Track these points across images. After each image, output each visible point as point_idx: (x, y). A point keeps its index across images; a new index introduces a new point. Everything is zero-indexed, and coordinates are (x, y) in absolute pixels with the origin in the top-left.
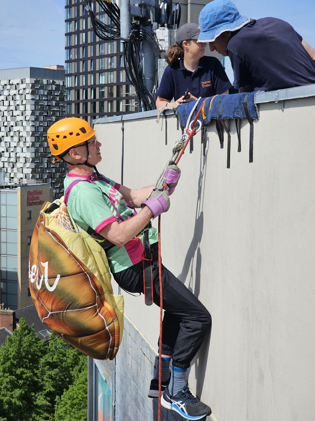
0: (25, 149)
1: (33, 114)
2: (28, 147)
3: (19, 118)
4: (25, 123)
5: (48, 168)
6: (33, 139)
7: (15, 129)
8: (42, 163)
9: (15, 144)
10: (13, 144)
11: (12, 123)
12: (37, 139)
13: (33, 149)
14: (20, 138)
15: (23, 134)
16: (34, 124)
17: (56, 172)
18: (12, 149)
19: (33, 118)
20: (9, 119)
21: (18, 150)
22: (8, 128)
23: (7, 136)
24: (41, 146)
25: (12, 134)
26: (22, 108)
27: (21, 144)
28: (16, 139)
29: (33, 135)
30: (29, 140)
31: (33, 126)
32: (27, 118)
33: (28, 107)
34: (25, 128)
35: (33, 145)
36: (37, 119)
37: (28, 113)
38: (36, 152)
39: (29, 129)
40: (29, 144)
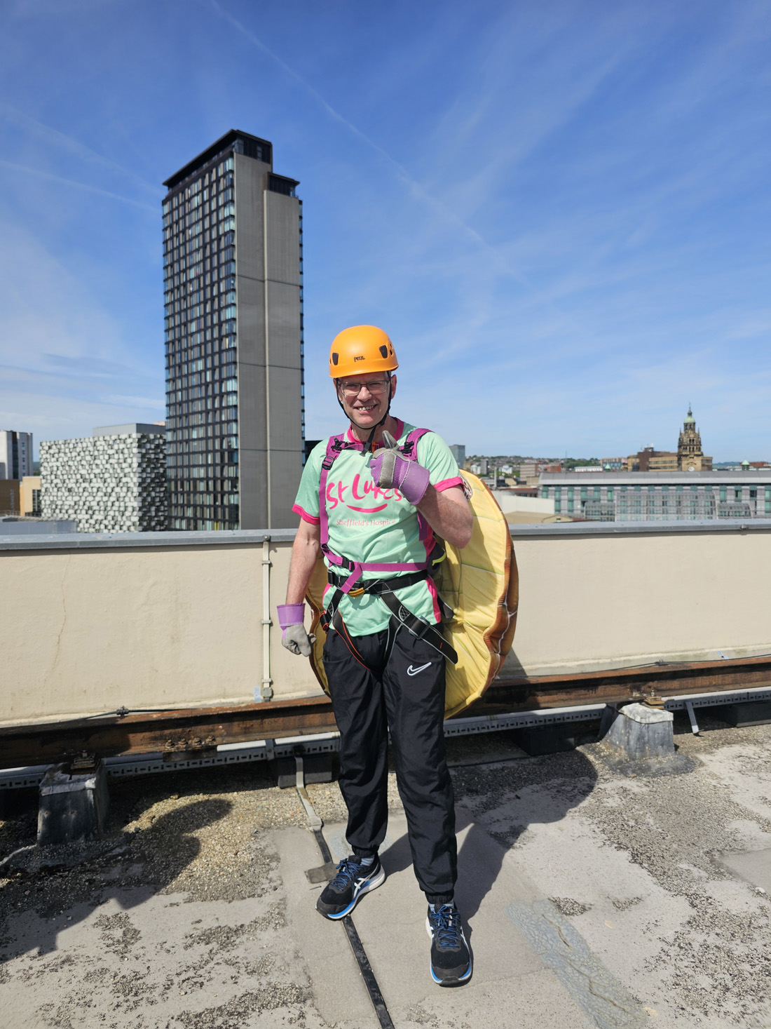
0: (132, 499)
1: (140, 465)
2: (135, 497)
3: (127, 470)
4: (132, 475)
5: (156, 516)
6: (140, 489)
7: (124, 480)
8: (149, 511)
9: (124, 495)
10: (122, 495)
11: (122, 475)
12: (144, 489)
13: (140, 499)
14: (128, 488)
15: (131, 485)
16: (140, 475)
17: (165, 519)
18: (121, 499)
19: (140, 470)
20: (119, 471)
21: (127, 499)
22: (118, 479)
23: (117, 486)
24: (148, 495)
25: (121, 485)
26: (129, 461)
27: (129, 494)
28: (125, 489)
29: (140, 485)
30: (136, 490)
31: (139, 477)
32: (134, 470)
33: (135, 460)
34: (131, 479)
35: (140, 494)
36: (144, 471)
37: (135, 465)
38: (144, 500)
39: (136, 480)
40: (136, 494)
